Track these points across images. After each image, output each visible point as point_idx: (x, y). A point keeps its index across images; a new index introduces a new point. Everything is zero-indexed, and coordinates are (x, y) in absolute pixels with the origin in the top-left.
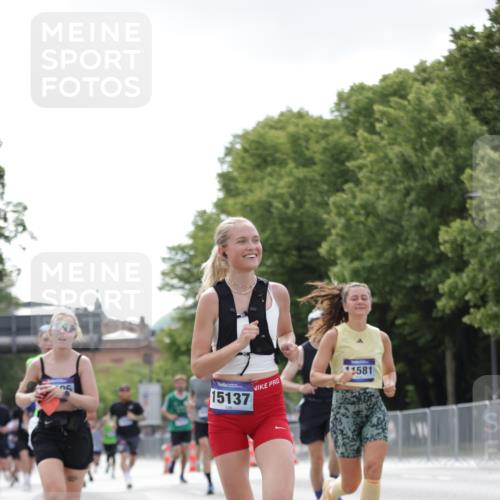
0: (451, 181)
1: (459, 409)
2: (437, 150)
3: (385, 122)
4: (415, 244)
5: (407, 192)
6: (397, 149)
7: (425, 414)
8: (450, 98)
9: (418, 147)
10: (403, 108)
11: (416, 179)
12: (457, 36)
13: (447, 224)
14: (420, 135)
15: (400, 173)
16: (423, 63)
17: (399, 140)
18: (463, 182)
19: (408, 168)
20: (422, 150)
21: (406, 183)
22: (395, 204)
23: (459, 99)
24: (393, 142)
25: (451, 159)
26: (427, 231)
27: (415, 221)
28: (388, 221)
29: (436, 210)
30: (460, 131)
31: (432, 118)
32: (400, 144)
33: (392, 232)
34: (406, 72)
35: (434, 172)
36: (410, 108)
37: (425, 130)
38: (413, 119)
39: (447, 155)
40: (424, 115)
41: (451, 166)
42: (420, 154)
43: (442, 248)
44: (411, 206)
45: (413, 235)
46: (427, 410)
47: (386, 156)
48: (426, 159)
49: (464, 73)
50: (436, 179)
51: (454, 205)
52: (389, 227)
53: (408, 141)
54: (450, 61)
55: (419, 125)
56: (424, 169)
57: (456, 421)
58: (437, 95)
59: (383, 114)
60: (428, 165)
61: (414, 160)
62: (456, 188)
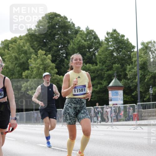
0: (26, 62)
1: (26, 113)
2: (23, 55)
3: (12, 48)
4: (17, 76)
5: (16, 64)
6: (14, 54)
7: (18, 114)
8: (26, 43)
9: (19, 54)
10: (16, 45)
11: (18, 61)
12: (28, 30)
13: (24, 71)
14: (19, 51)
15: (14, 60)
16: (21, 35)
17: (15, 52)
18: (28, 62)
19: (16, 59)
20: (19, 55)
21: (16, 62)
22: (13, 67)
23: (28, 44)
24: (13, 53)
25: (26, 57)
26: (20, 73)
27: (17, 70)
28: (11, 70)
29: (22, 68)
30: (28, 51)
31: (22, 48)
32: (15, 53)
33: (12, 73)
34: (17, 37)
35: (22, 60)
36: (17, 45)
37: (20, 50)
38: (18, 48)
39: (25, 56)
40: (20, 47)
41: (26, 59)
42: (19, 56)
43: (23, 77)
44: (17, 67)
45: (17, 74)
46: (18, 113)
47: (11, 56)
48: (20, 57)
49: (29, 38)
50: (22, 61)
51: (26, 67)
52: (11, 71)
53: (16, 52)
54: (26, 35)
55: (19, 49)
56: (20, 59)
57: (25, 116)
58: (23, 43)
59: (11, 46)
60: (21, 58)
61: (17, 57)
62: (27, 63)
